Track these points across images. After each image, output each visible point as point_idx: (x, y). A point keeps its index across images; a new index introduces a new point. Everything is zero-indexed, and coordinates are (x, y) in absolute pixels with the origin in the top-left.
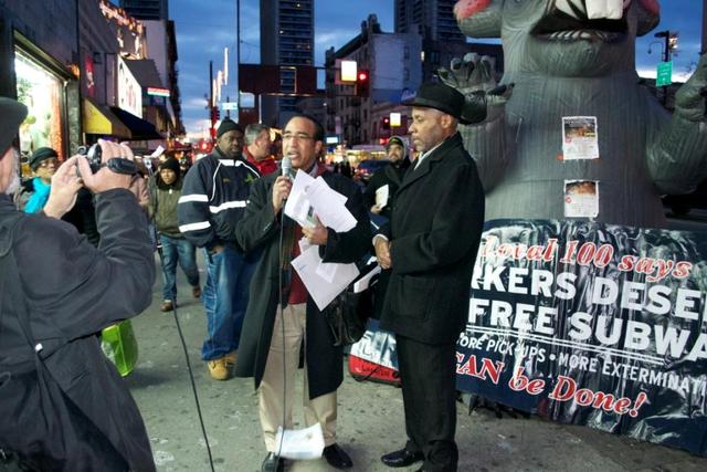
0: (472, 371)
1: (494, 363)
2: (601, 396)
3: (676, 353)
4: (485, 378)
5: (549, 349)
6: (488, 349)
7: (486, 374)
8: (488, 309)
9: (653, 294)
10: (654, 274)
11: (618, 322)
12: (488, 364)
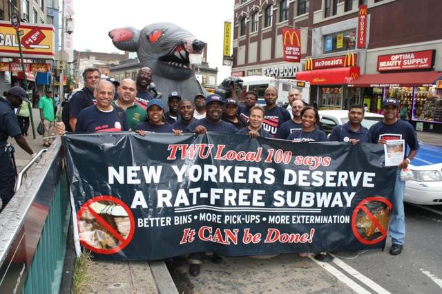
0: (221, 241)
1: (232, 231)
2: (293, 236)
3: (326, 205)
4: (229, 243)
5: (262, 215)
6: (226, 222)
7: (230, 240)
8: (222, 195)
9: (314, 176)
10: (313, 165)
11: (298, 194)
12: (228, 233)
